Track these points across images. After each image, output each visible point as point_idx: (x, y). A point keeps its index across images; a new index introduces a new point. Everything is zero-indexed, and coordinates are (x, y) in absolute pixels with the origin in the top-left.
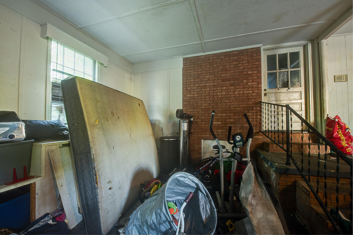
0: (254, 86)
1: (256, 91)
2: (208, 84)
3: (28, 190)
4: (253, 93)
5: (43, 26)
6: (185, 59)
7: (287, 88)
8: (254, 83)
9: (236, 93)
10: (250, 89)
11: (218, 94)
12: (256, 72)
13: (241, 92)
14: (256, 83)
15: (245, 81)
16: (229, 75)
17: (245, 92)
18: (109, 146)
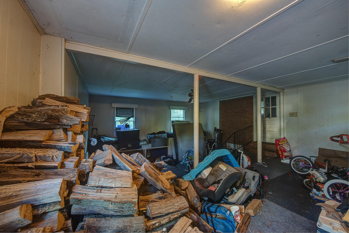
0: (249, 117)
1: (250, 120)
2: (229, 115)
3: (167, 148)
4: (249, 120)
5: (169, 106)
6: (220, 102)
7: (269, 118)
8: (249, 115)
9: (241, 120)
10: (247, 118)
11: (234, 120)
12: (250, 109)
13: (244, 120)
14: (250, 115)
15: (245, 114)
16: (238, 110)
17: (245, 120)
18: (181, 141)
